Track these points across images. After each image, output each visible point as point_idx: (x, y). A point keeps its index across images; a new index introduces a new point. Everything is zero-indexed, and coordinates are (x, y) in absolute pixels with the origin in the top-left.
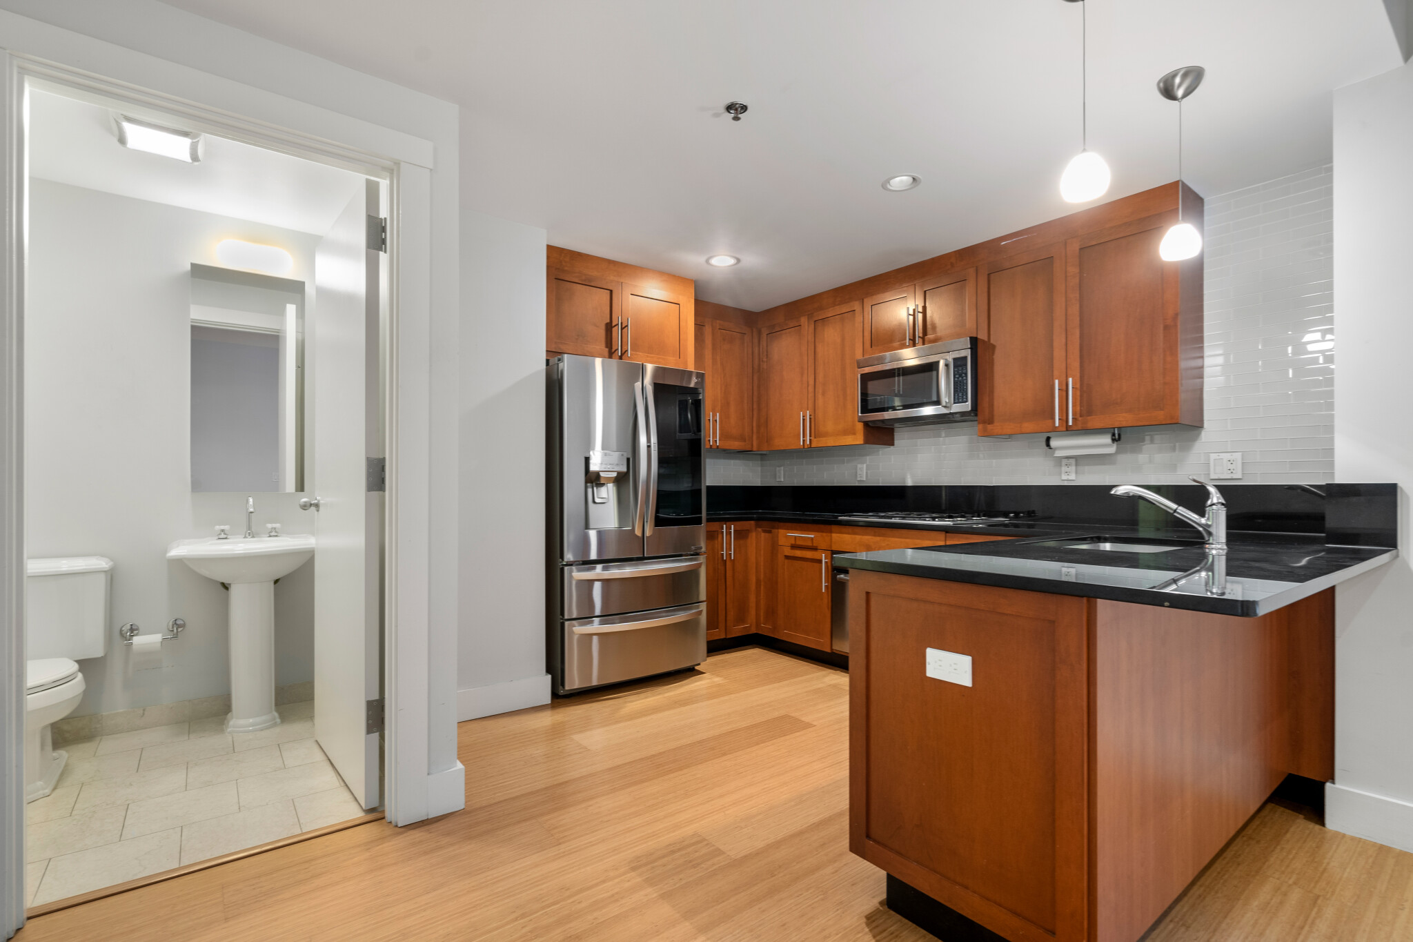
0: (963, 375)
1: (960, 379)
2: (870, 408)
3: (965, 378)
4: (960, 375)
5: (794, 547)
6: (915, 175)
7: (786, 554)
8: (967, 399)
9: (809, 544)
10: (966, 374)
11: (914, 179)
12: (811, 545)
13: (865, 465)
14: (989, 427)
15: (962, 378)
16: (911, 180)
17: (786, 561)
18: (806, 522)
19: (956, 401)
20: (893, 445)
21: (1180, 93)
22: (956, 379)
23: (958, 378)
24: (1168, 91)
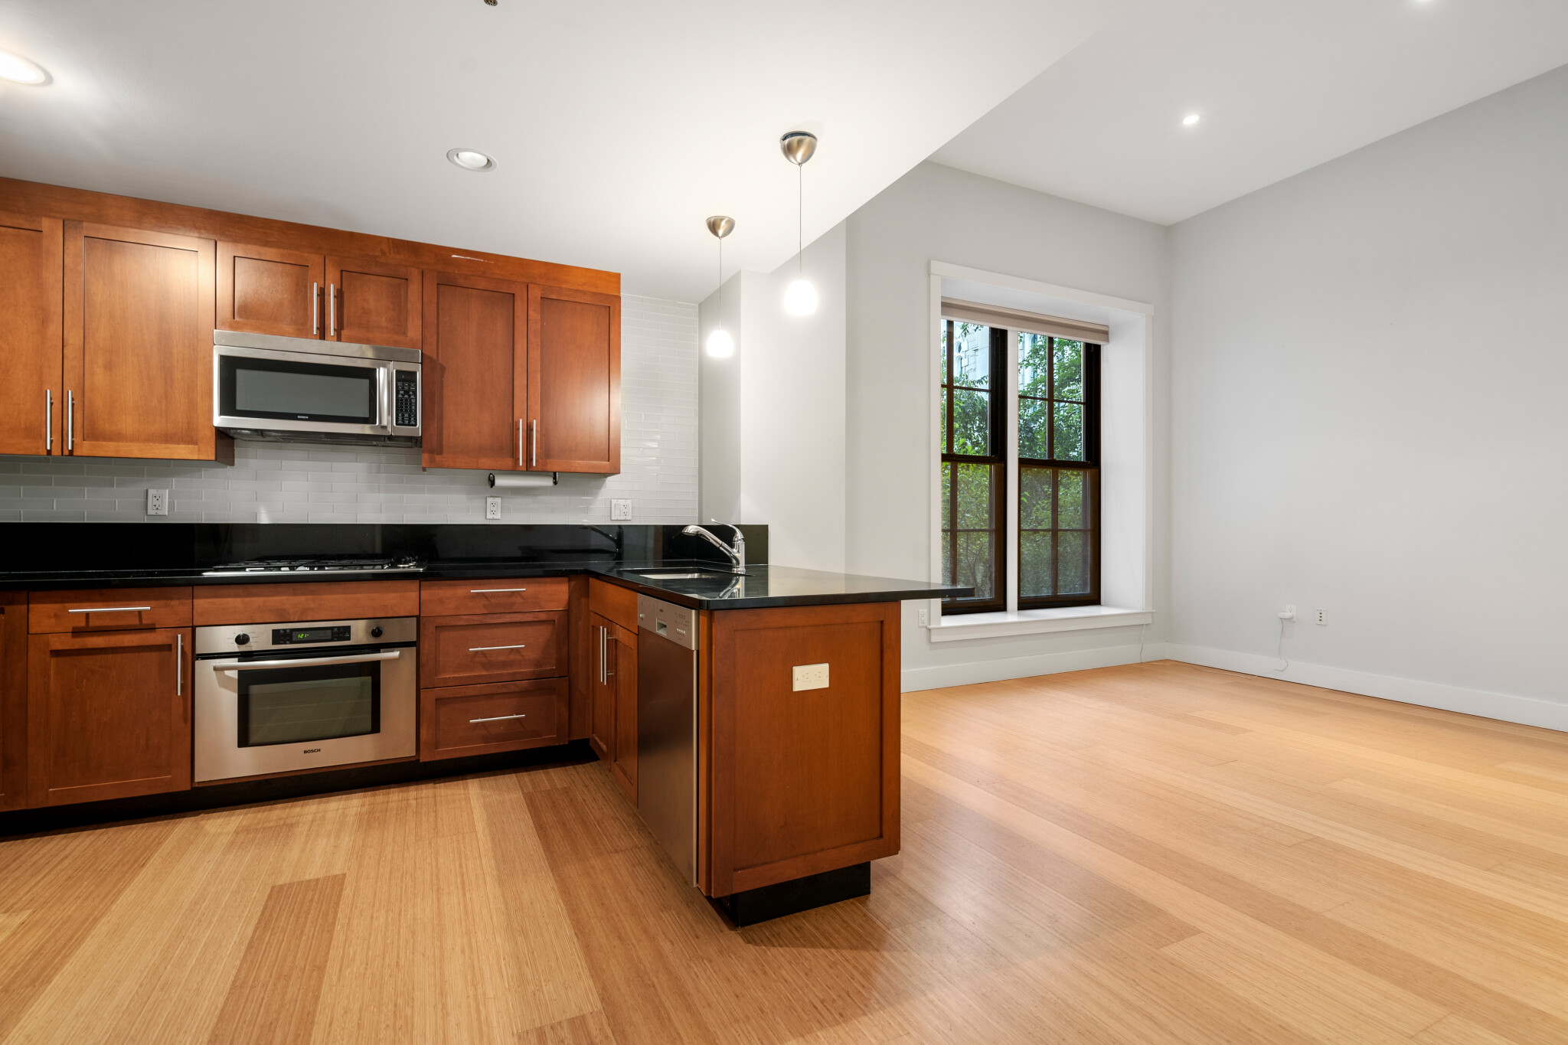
0: (411, 393)
1: (406, 396)
2: (239, 407)
3: (412, 397)
4: (407, 392)
5: (77, 632)
6: (493, 158)
7: (54, 648)
8: (416, 422)
9: (135, 622)
10: (415, 393)
11: (488, 160)
12: (138, 623)
13: (167, 491)
14: (438, 458)
15: (410, 396)
16: (486, 161)
17: (53, 661)
18: (107, 585)
19: (400, 422)
20: (232, 464)
21: (721, 232)
22: (400, 396)
23: (402, 395)
24: (713, 227)
